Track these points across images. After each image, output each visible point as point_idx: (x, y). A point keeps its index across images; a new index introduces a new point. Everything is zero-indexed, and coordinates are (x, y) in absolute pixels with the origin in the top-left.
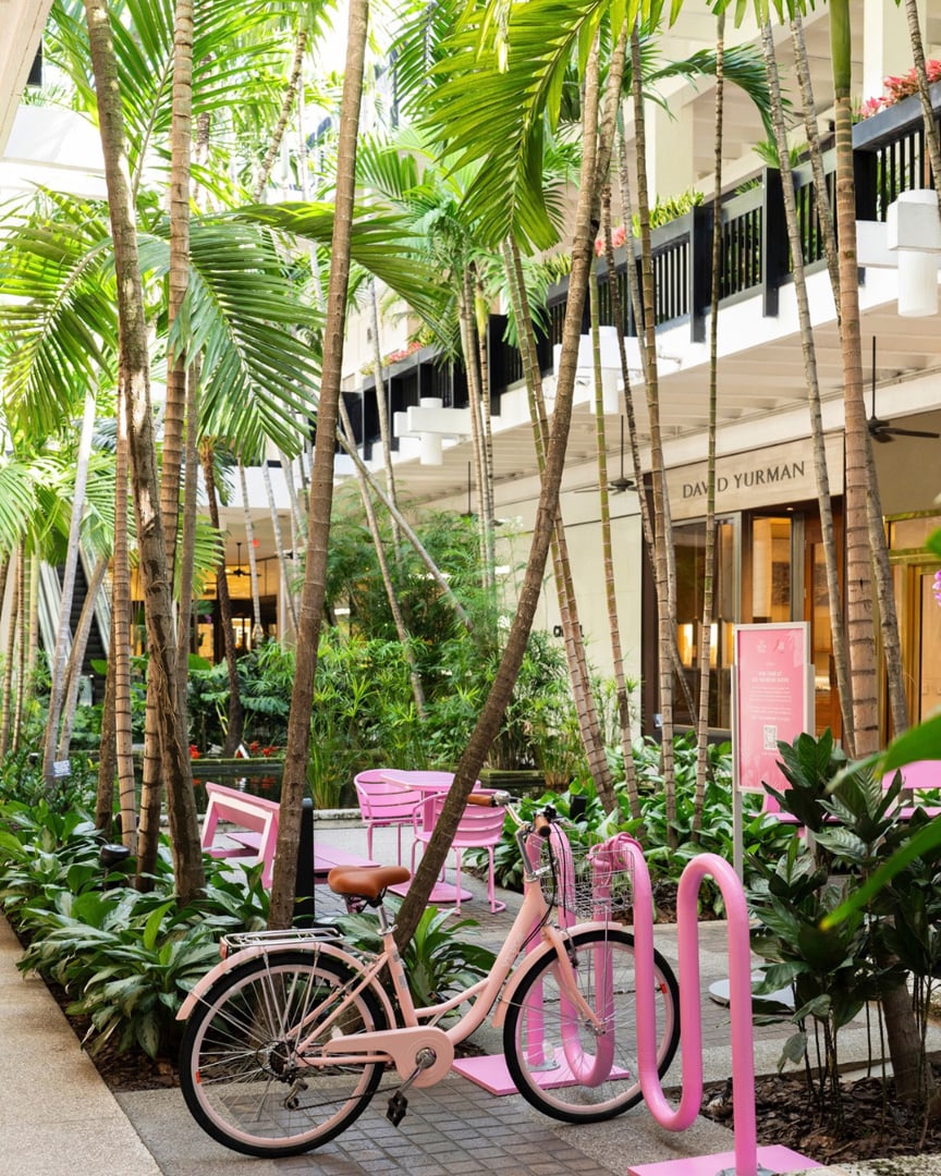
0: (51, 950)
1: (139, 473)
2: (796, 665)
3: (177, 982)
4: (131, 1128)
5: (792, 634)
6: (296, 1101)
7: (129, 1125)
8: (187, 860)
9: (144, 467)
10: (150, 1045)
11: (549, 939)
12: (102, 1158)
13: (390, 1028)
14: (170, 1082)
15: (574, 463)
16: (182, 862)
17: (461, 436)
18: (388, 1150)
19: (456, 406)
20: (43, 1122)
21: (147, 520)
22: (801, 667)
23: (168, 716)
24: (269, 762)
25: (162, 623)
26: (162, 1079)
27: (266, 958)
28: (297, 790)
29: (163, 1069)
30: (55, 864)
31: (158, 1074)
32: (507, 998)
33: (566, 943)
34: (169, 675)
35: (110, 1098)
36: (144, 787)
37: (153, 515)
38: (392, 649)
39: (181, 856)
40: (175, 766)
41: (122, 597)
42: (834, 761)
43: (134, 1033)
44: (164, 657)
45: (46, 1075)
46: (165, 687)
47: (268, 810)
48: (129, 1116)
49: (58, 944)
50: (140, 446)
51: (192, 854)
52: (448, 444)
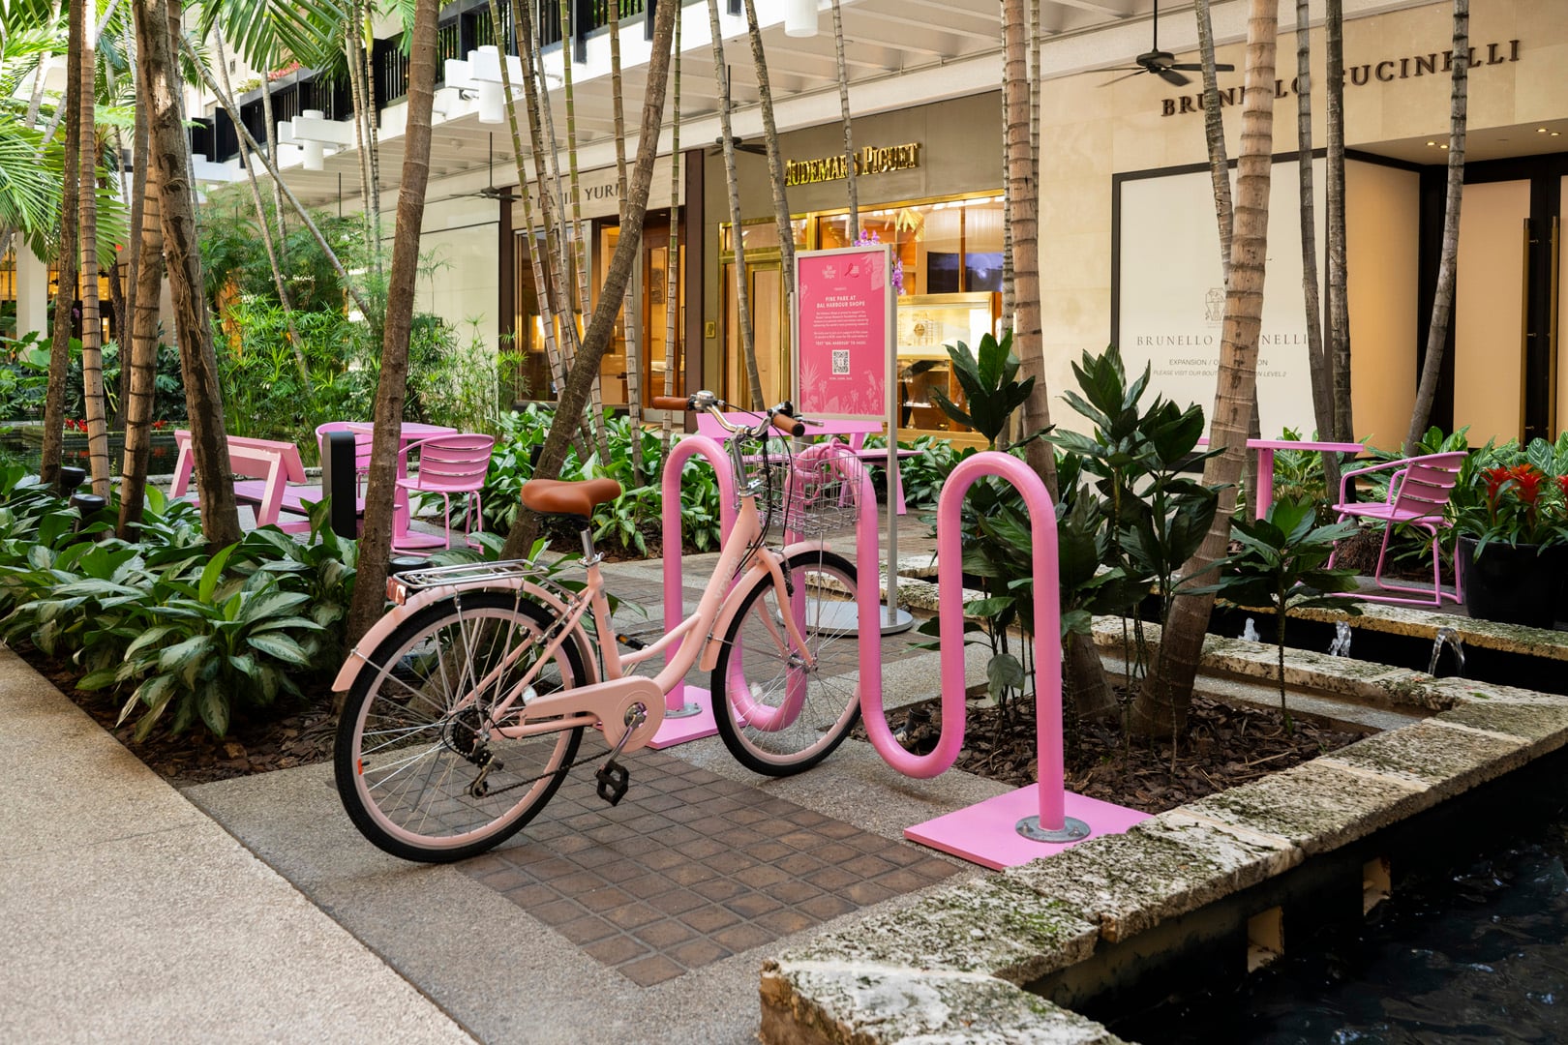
0: (52, 611)
1: (151, 53)
2: (875, 287)
3: (250, 641)
4: (230, 839)
5: (868, 257)
6: (485, 785)
7: (224, 833)
8: (219, 499)
9: (158, 48)
10: (218, 722)
11: (762, 563)
12: (212, 888)
13: (593, 682)
14: (247, 767)
15: (435, 178)
16: (212, 502)
17: (342, 146)
18: (593, 833)
19: (337, 119)
20: (98, 841)
21: (161, 109)
22: (882, 289)
23: (193, 334)
24: (161, 434)
25: (183, 226)
26: (235, 764)
27: (457, 600)
28: (397, 406)
29: (233, 750)
30: (9, 518)
31: (226, 757)
32: (720, 636)
33: (782, 565)
34: (192, 287)
35: (175, 796)
36: (129, 427)
37: (169, 103)
38: (312, 319)
39: (211, 495)
40: (202, 391)
41: (89, 223)
42: (1009, 365)
43: (194, 708)
44: (186, 265)
45: (70, 771)
46: (189, 300)
47: (275, 451)
48: (217, 819)
49: (62, 603)
50: (152, 23)
51: (225, 493)
52: (328, 153)
